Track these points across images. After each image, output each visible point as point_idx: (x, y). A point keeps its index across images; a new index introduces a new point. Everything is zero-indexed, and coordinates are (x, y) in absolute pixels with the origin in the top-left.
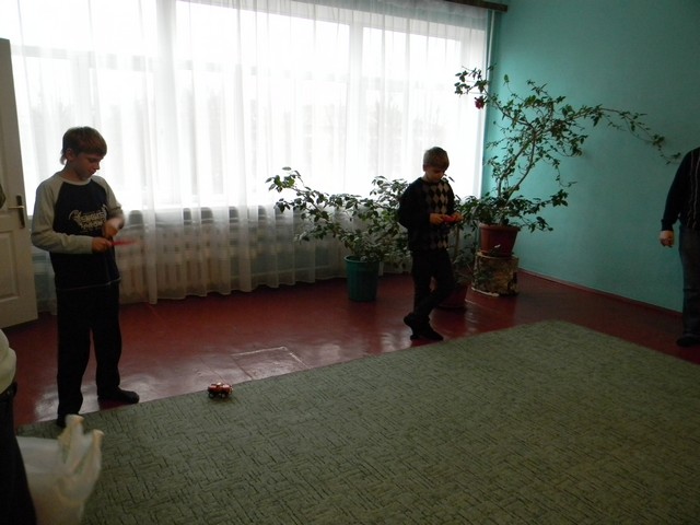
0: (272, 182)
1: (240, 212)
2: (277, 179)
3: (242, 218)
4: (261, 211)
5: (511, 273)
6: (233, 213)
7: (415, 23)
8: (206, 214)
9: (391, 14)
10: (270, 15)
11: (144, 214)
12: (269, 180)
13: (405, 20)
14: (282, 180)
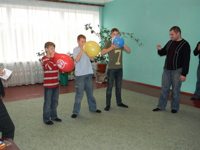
0: (38, 54)
1: (30, 63)
2: (39, 54)
3: (31, 64)
4: (36, 62)
5: (105, 77)
6: (28, 63)
7: (77, 11)
8: (21, 63)
9: (70, 9)
10: (36, 10)
11: (4, 63)
12: (37, 54)
13: (75, 10)
14: (40, 53)
